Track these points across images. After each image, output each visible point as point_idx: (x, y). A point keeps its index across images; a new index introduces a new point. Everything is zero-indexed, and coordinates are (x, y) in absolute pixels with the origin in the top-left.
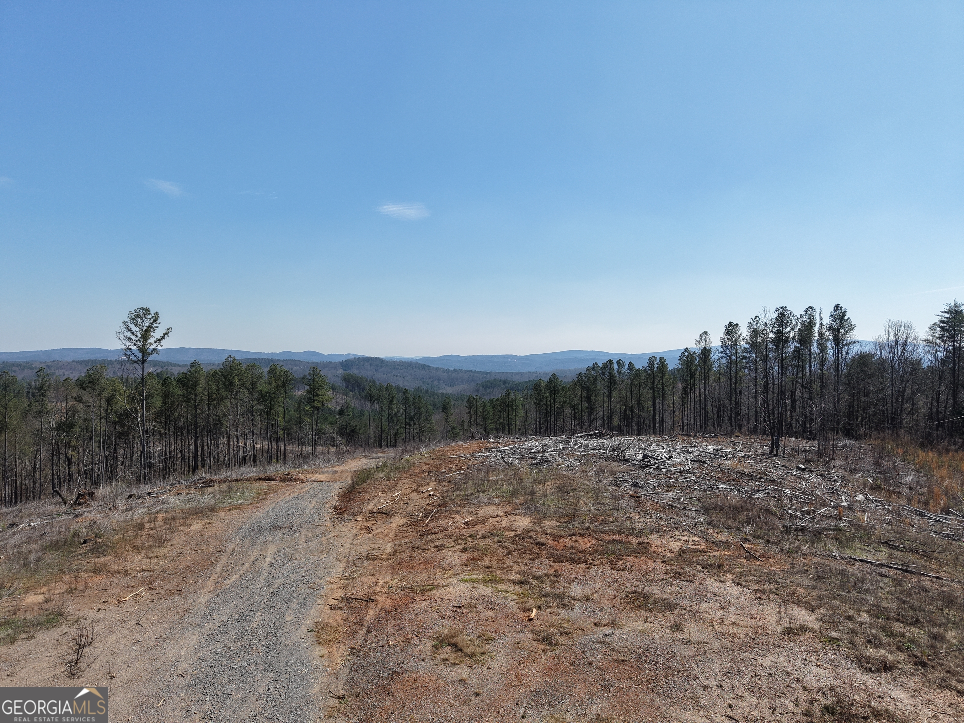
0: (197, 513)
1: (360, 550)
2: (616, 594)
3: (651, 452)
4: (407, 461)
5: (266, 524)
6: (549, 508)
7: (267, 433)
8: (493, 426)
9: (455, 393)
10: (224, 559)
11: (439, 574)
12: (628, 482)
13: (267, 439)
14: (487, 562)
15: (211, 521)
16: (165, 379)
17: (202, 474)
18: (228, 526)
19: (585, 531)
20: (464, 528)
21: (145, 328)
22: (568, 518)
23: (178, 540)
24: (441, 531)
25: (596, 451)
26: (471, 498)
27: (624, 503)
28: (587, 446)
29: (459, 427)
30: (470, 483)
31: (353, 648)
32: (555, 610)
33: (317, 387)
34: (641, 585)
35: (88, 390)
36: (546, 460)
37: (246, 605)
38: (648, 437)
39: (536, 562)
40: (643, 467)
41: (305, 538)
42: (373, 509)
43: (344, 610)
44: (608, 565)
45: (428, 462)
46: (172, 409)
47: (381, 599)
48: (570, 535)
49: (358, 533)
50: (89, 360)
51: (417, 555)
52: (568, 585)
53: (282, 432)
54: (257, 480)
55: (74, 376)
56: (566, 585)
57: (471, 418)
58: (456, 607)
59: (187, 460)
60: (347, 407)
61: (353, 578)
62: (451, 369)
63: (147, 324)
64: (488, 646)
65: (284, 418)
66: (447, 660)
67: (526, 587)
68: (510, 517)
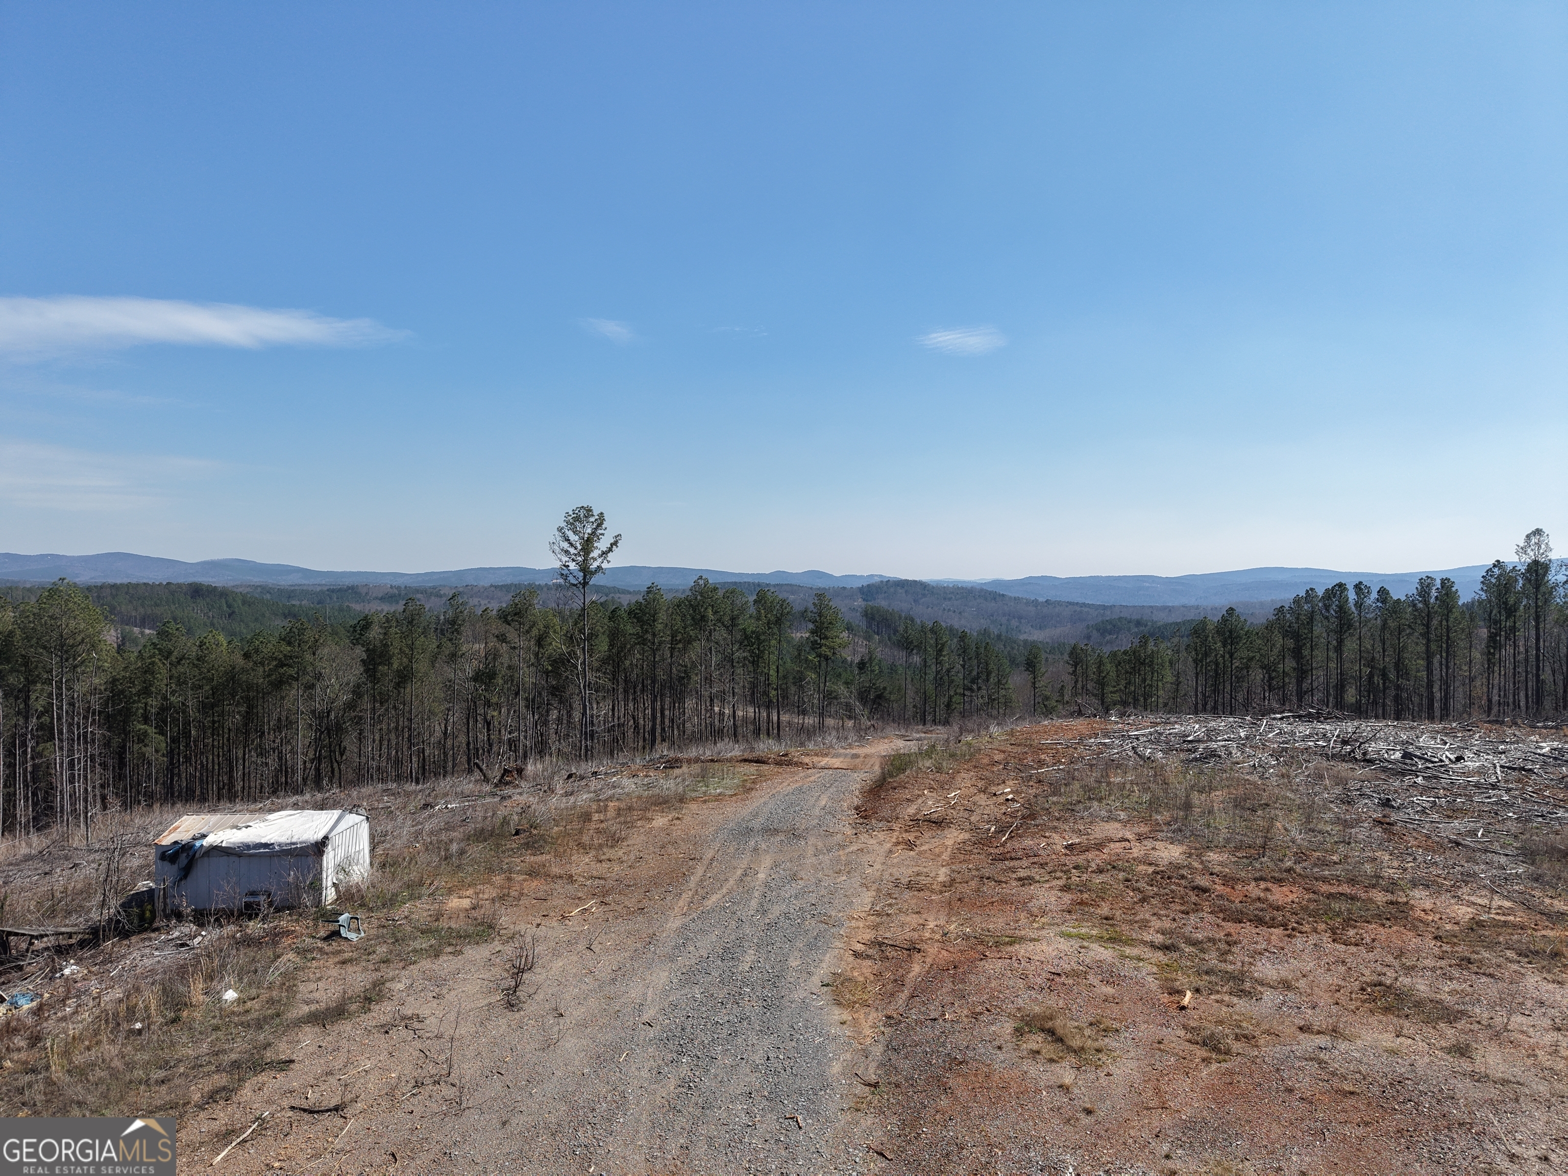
0: (660, 804)
1: (897, 875)
2: (1342, 983)
3: (1420, 748)
4: (969, 745)
5: (756, 824)
6: (1216, 832)
7: (753, 693)
8: (1116, 697)
9: (1048, 640)
10: (700, 871)
11: (1023, 921)
12: (1369, 797)
13: (752, 702)
14: (1105, 910)
15: (680, 816)
16: (613, 611)
17: (663, 750)
18: (704, 824)
19: (1285, 875)
20: (1066, 855)
21: (586, 536)
22: (1253, 851)
23: (636, 839)
24: (1028, 856)
25: (1310, 743)
26: (1077, 808)
27: (1361, 833)
28: (1293, 733)
29: (1056, 696)
30: (1076, 785)
31: (889, 1017)
32: (1226, 998)
33: (825, 625)
34: (1391, 973)
35: (513, 625)
36: (1213, 754)
37: (733, 937)
38: (1415, 724)
39: (1192, 917)
40: (1403, 773)
41: (813, 849)
42: (915, 815)
43: (875, 960)
44: (1327, 935)
45: (1002, 748)
46: (622, 654)
47: (932, 950)
48: (1256, 880)
49: (894, 849)
50: (511, 585)
51: (989, 888)
52: (1251, 960)
53: (774, 692)
54: (741, 761)
55: (494, 606)
56: (1247, 959)
57: (1076, 682)
58: (1054, 973)
59: (642, 731)
60: (870, 658)
61: (888, 915)
62: (1041, 600)
63: (589, 531)
64: (1107, 1040)
65: (778, 672)
66: (1038, 1052)
67: (1176, 955)
68: (1145, 843)
